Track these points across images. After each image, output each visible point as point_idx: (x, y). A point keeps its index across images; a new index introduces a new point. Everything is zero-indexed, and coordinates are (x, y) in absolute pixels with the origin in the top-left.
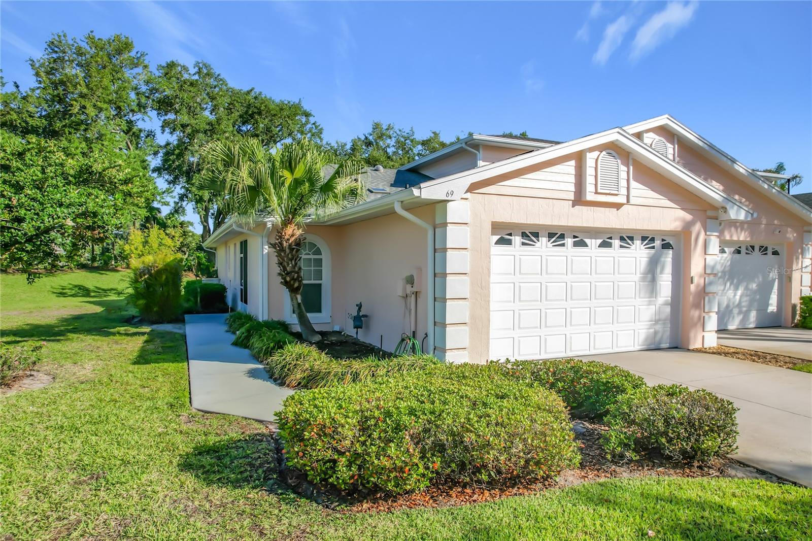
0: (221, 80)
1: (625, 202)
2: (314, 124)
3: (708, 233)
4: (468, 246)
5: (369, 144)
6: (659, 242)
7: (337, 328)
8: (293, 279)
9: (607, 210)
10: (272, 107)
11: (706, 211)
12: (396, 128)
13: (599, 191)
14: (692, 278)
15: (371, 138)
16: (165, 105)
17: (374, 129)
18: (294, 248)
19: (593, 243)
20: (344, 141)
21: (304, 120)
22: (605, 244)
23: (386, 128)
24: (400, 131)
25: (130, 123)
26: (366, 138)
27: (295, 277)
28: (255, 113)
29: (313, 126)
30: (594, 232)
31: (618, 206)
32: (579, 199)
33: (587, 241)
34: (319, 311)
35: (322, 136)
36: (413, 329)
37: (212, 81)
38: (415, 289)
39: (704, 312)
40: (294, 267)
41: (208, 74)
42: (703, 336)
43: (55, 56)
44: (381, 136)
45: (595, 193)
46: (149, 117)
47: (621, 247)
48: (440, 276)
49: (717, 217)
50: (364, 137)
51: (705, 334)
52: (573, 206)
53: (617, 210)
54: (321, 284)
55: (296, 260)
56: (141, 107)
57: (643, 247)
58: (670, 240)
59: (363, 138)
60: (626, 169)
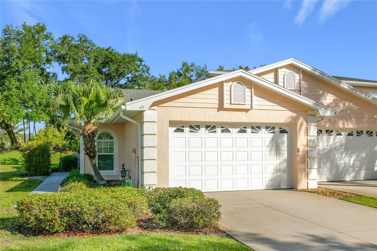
0: (92, 43)
1: (250, 108)
2: (144, 65)
3: (308, 124)
4: (156, 133)
5: (180, 75)
6: (277, 129)
7: (120, 178)
8: (90, 151)
9: (240, 113)
10: (119, 57)
11: (307, 111)
13: (232, 103)
14: (298, 149)
15: (181, 71)
16: (62, 59)
17: (183, 66)
18: (91, 136)
19: (234, 131)
20: (164, 75)
21: (139, 63)
22: (243, 131)
24: (198, 67)
25: (43, 70)
26: (178, 72)
27: (92, 151)
28: (109, 61)
29: (144, 66)
30: (234, 125)
31: (247, 110)
32: (221, 108)
33: (230, 129)
34: (112, 169)
35: (149, 72)
36: (137, 176)
37: (87, 45)
38: (136, 155)
39: (308, 168)
40: (91, 145)
41: (84, 41)
42: (308, 182)
43: (6, 36)
44: (187, 70)
45: (230, 104)
46: (52, 66)
47: (252, 132)
49: (315, 114)
50: (177, 71)
51: (309, 181)
52: (218, 111)
53: (246, 113)
55: (92, 141)
56: (48, 61)
57: (266, 132)
58: (284, 128)
60: (250, 90)
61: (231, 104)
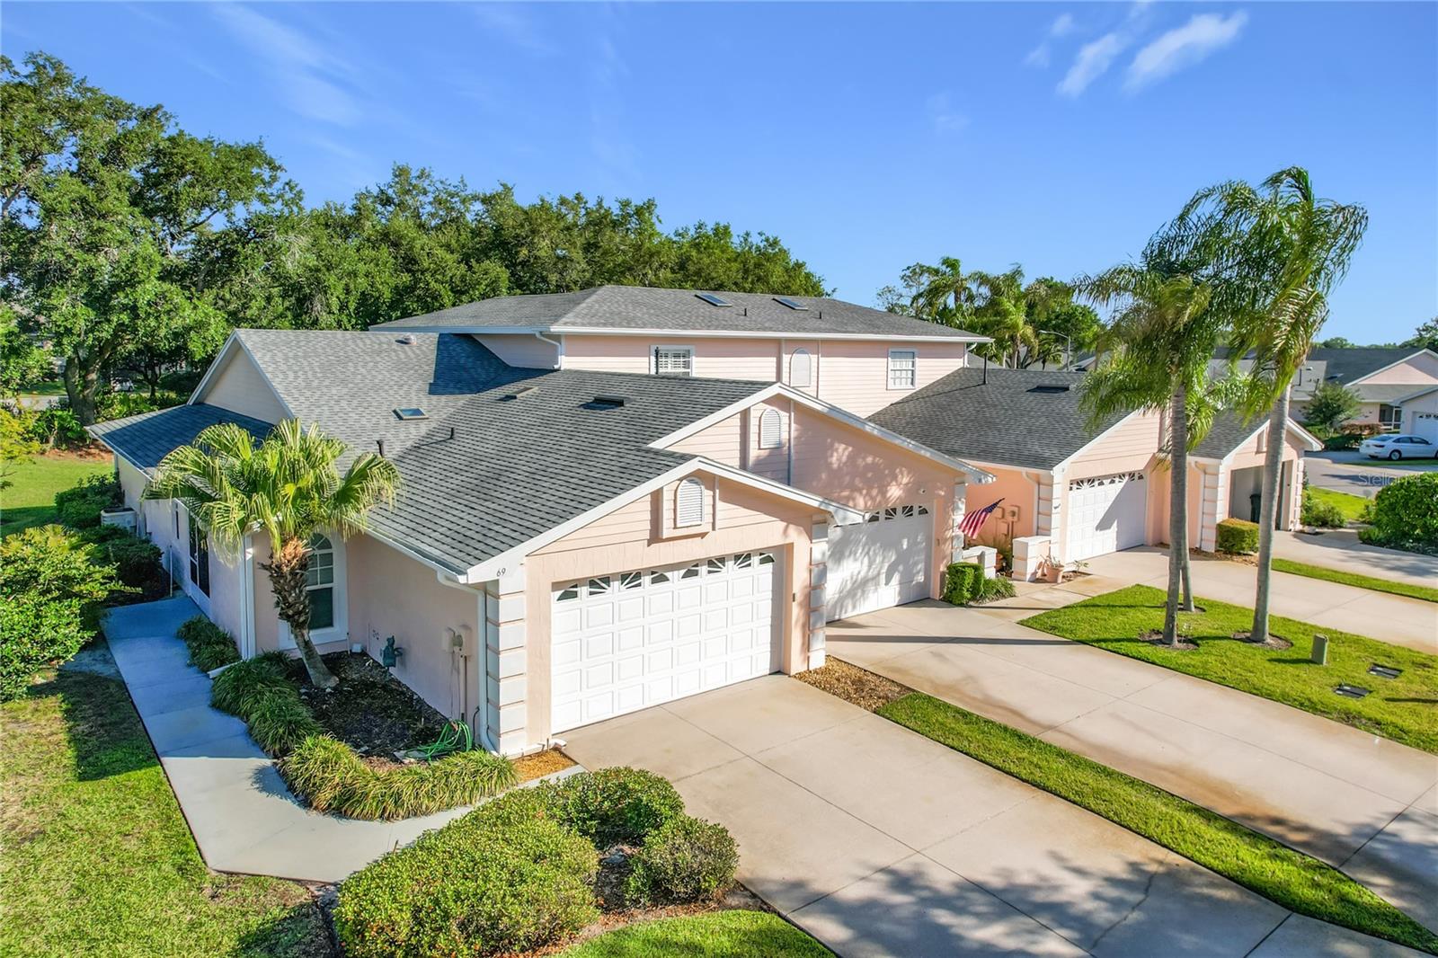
1: (711, 529)
4: (524, 617)
5: (387, 201)
7: (357, 648)
9: (690, 541)
11: (810, 518)
12: (436, 176)
13: (679, 525)
15: (390, 192)
17: (394, 177)
19: (676, 576)
23: (416, 175)
24: (442, 182)
26: (382, 192)
31: (705, 535)
32: (656, 537)
33: (668, 575)
34: (330, 624)
36: (462, 711)
38: (464, 653)
44: (408, 190)
48: (493, 650)
50: (377, 190)
52: (650, 545)
53: (703, 539)
54: (330, 589)
59: (375, 191)
60: (711, 493)
61: (675, 528)
